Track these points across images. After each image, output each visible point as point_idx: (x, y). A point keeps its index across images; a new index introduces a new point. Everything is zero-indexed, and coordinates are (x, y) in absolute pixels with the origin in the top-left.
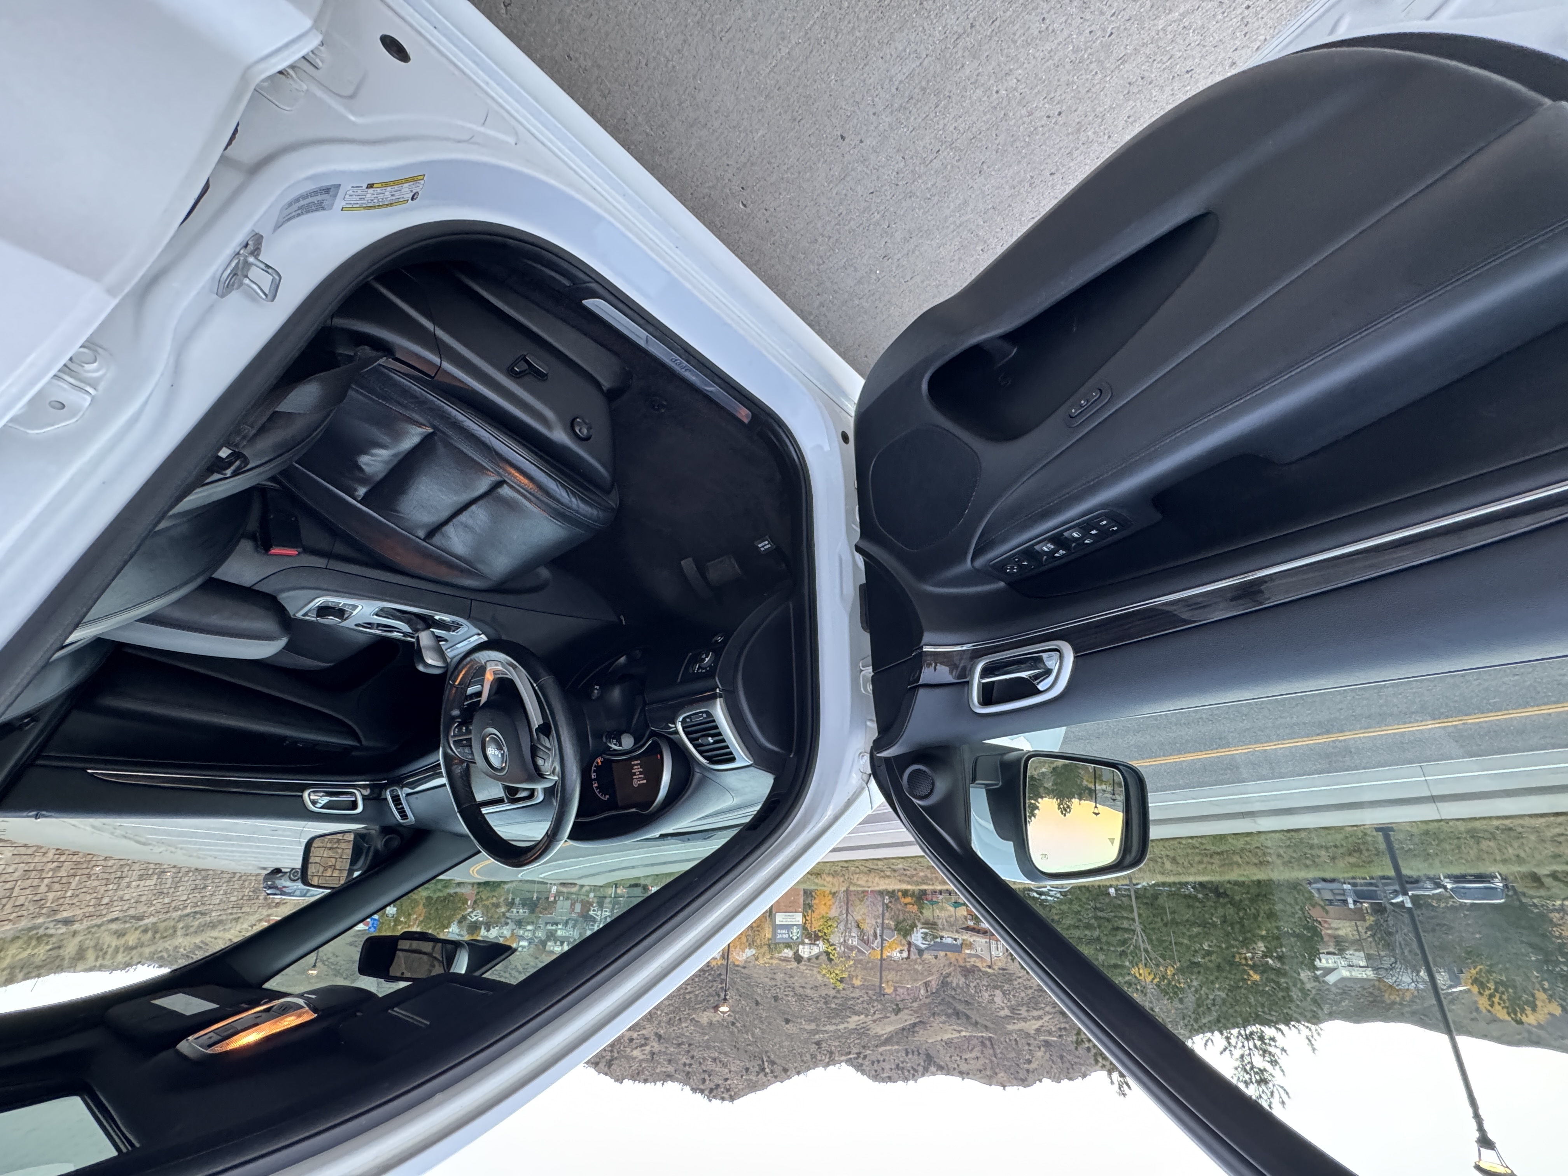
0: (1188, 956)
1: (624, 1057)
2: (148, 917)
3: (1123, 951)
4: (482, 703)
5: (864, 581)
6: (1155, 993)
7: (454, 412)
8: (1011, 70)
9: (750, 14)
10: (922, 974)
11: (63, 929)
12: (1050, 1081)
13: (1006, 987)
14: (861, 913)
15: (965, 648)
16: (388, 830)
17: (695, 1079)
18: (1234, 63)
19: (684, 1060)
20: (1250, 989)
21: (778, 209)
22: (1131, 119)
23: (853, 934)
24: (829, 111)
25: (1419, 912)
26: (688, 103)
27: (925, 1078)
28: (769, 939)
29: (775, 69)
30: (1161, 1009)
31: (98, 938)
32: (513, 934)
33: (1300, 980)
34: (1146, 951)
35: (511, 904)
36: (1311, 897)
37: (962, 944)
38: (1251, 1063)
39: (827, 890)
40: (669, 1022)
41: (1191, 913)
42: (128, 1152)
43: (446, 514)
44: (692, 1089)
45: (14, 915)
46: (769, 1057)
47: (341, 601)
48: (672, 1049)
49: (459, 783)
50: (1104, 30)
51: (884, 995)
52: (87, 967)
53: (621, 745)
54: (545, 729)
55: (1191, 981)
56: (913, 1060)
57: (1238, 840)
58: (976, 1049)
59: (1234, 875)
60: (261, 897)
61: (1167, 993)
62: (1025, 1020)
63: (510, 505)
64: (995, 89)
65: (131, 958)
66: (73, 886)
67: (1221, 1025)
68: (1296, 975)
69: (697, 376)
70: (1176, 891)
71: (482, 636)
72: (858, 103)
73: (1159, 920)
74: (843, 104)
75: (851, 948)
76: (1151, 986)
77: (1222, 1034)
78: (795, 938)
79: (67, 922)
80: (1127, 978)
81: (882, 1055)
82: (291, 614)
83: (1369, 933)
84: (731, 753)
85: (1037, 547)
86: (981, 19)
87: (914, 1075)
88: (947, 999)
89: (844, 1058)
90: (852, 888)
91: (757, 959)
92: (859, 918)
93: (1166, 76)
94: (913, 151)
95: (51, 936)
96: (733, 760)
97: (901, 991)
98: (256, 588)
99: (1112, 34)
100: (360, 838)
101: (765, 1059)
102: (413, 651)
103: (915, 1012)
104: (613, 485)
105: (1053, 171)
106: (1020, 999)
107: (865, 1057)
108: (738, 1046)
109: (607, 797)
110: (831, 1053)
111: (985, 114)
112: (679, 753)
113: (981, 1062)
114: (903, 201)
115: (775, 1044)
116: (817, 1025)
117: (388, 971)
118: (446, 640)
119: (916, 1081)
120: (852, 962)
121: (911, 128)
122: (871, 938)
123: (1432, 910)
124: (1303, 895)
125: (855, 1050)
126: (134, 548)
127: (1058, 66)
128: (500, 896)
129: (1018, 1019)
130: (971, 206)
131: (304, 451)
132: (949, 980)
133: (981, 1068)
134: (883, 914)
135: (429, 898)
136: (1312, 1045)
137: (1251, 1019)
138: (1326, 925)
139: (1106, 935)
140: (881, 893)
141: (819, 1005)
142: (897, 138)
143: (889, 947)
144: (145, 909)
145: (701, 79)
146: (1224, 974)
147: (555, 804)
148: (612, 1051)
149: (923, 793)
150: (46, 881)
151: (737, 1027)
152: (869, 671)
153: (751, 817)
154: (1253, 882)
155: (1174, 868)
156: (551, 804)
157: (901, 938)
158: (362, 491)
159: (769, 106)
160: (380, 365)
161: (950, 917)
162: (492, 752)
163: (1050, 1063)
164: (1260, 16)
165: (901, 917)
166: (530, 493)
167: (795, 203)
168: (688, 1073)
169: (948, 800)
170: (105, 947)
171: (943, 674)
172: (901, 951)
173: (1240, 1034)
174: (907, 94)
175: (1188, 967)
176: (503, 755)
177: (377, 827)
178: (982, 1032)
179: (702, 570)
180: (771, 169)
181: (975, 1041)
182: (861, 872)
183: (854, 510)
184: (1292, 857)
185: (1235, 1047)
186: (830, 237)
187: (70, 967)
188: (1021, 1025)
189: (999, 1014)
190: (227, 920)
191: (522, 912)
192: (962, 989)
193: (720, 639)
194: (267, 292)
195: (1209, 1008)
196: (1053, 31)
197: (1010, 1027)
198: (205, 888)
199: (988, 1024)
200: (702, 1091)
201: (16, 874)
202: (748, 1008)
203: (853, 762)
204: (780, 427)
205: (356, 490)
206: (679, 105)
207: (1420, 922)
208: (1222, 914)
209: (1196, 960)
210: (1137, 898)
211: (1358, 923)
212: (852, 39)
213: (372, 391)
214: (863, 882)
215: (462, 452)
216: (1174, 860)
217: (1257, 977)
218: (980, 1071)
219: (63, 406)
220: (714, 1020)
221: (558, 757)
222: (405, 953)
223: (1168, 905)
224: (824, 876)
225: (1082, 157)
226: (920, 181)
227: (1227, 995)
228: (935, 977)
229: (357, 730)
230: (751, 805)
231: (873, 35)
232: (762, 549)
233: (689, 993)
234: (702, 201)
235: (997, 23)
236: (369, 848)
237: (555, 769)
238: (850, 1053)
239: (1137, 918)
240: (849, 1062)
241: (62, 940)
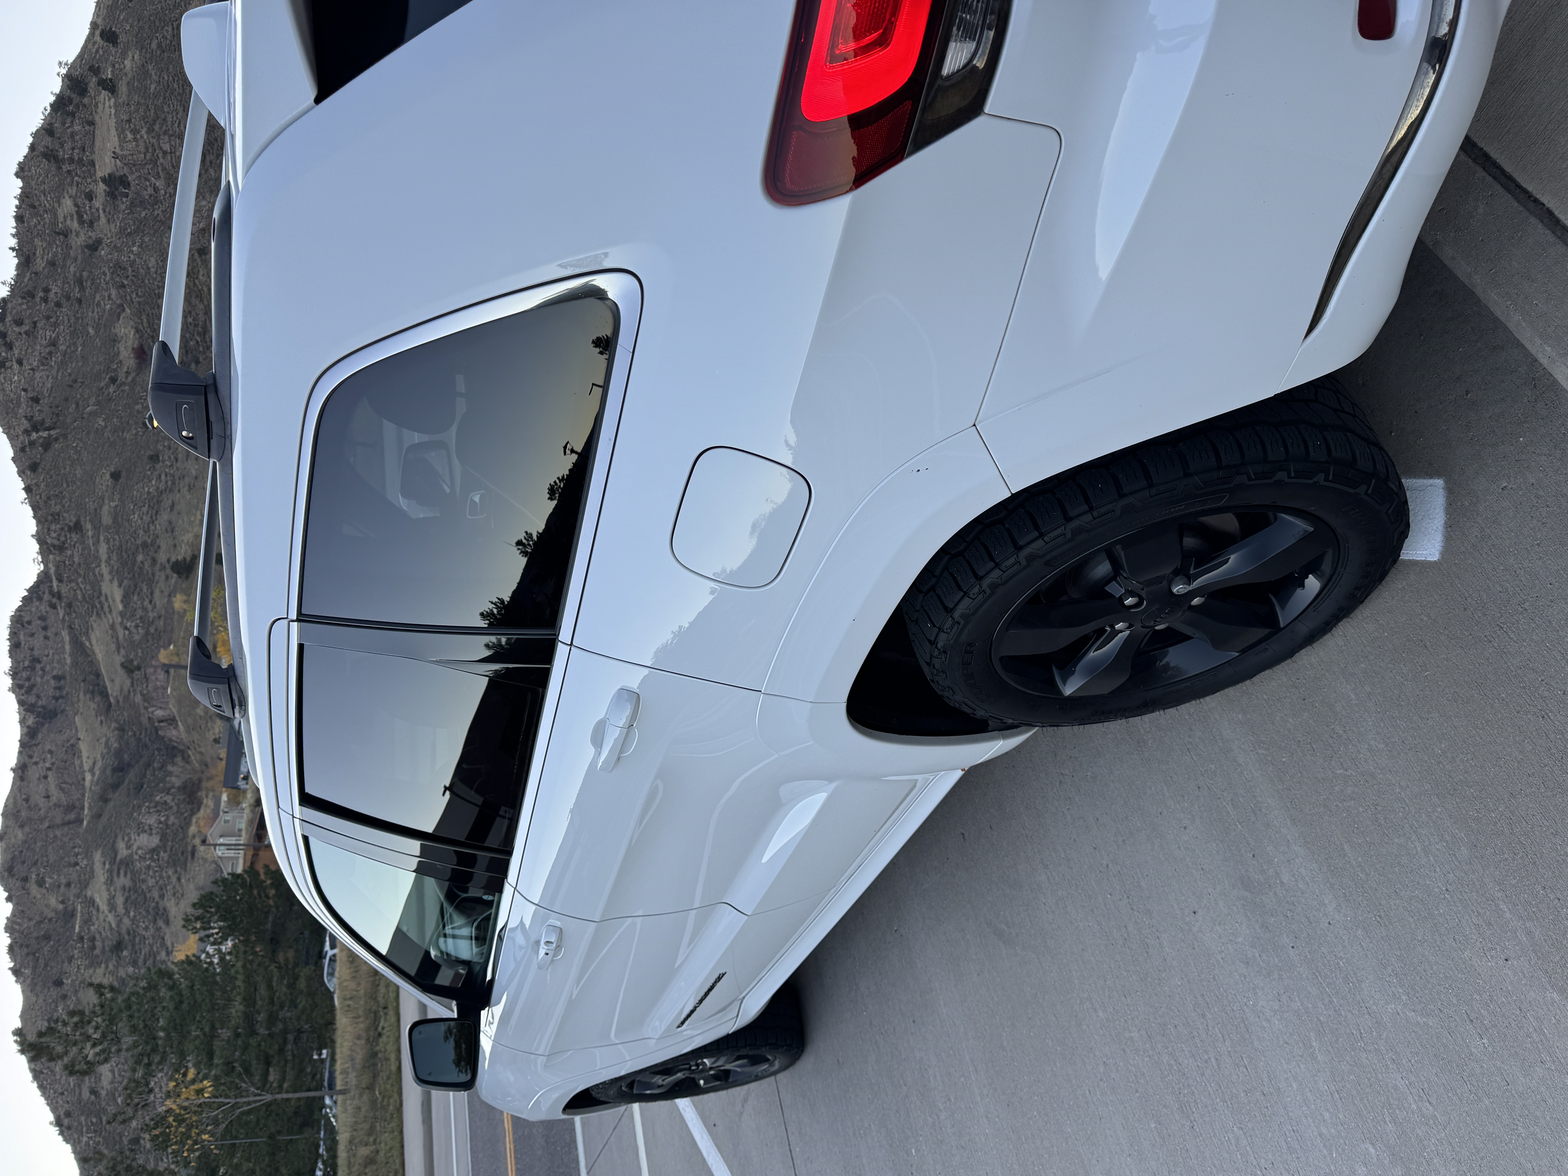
1: (62, 181)
3: (234, 1068)
12: (8, 914)
13: (164, 855)
19: (54, 289)
27: (17, 706)
34: (236, 1105)
37: (237, 788)
40: (118, 267)
46: (56, 439)
48: (72, 269)
51: (156, 646)
56: (46, 687)
58: (62, 795)
62: (110, 882)
73: (281, 1127)
81: (56, 634)
87: (20, 686)
88: (147, 754)
89: (52, 570)
101: (52, 432)
103: (126, 698)
106: (143, 877)
107: (53, 606)
108: (77, 385)
110: (60, 548)
113: (42, 802)
115: (78, 452)
116: (107, 528)
119: (12, 690)
125: (64, 590)
129: (110, 871)
132: (178, 760)
139: (259, 1045)
141: (141, 532)
151: (107, 386)
155: (359, 1159)
163: (38, 918)
168: (33, 296)
178: (90, 808)
181: (76, 795)
188: (101, 876)
189: (119, 840)
192: (163, 780)
197: (98, 857)
199: (104, 819)
210: (312, 1099)
216: (370, 1161)
218: (26, 801)
220: (121, 347)
228: (184, 735)
238: (60, 580)
239: (283, 1096)
240: (45, 578)
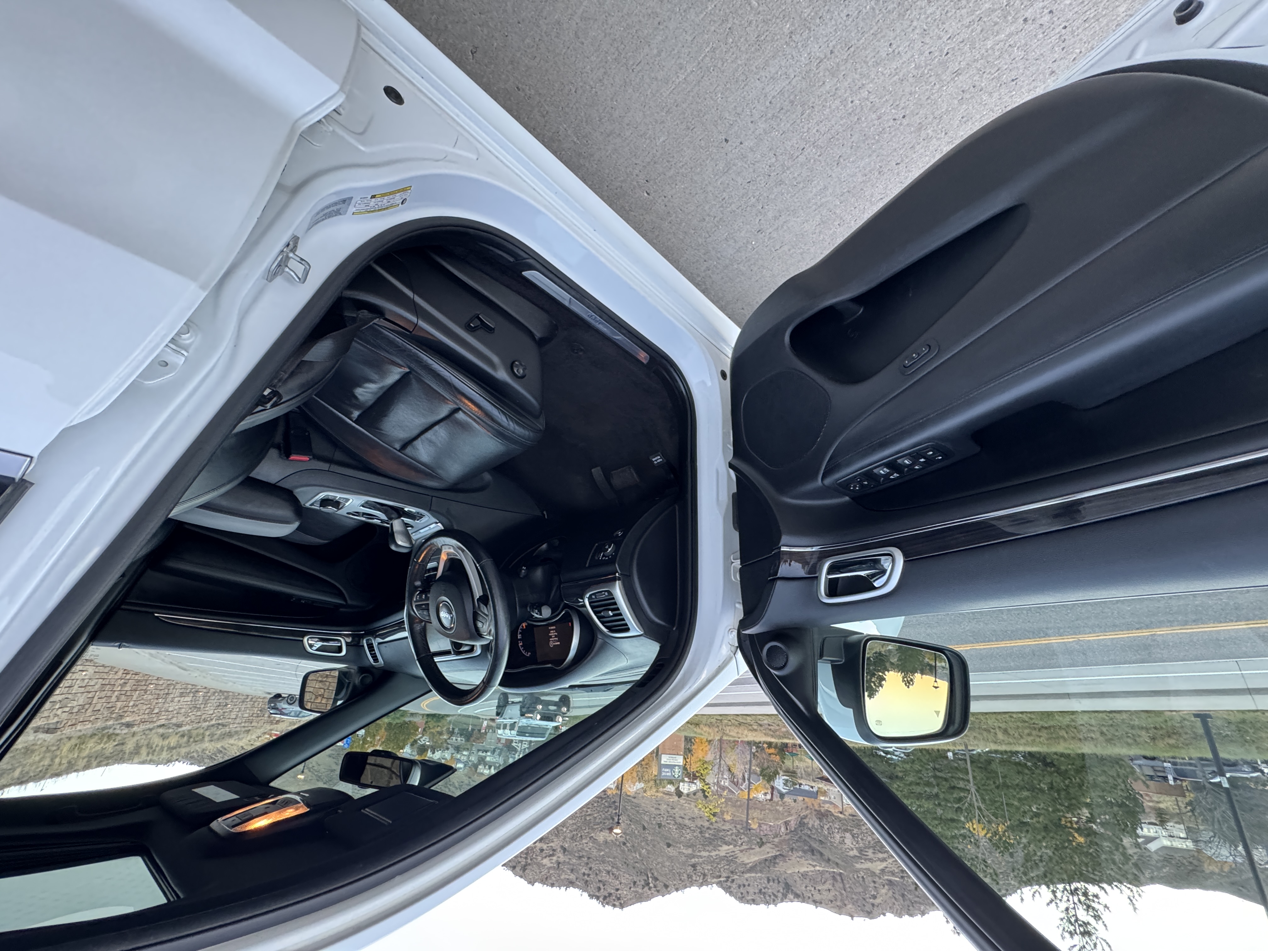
0: (1018, 817)
1: (535, 863)
2: (185, 725)
3: (958, 807)
4: (438, 576)
5: (735, 491)
6: (988, 846)
7: (425, 358)
8: (863, 85)
9: (655, 51)
10: (783, 814)
11: (126, 731)
12: (893, 915)
13: (855, 831)
14: (732, 759)
15: (814, 549)
16: (365, 670)
17: (593, 887)
18: (1053, 72)
19: (583, 870)
20: (1074, 850)
21: (674, 197)
22: (965, 119)
23: (725, 776)
24: (716, 121)
25: (1236, 792)
26: (606, 118)
27: (784, 903)
28: (655, 776)
29: (674, 91)
30: (993, 861)
31: (150, 739)
32: (452, 757)
33: (1122, 845)
34: (979, 809)
35: (452, 733)
36: (1133, 772)
37: (817, 792)
38: (1075, 915)
39: (704, 738)
40: (572, 838)
41: (1021, 778)
42: (174, 901)
43: (416, 432)
44: (589, 896)
45: (93, 717)
46: (653, 874)
47: (338, 496)
48: (574, 861)
49: (419, 638)
50: (941, 51)
51: (750, 830)
52: (141, 760)
53: (541, 615)
54: (484, 599)
55: (1020, 838)
56: (773, 887)
57: (1064, 718)
58: (828, 882)
59: (1061, 748)
60: (266, 716)
61: (999, 847)
62: (871, 860)
63: (463, 426)
64: (850, 99)
65: (172, 756)
66: (134, 698)
67: (1047, 880)
68: (1118, 841)
69: (607, 327)
70: (1007, 759)
71: (439, 524)
72: (738, 114)
73: (992, 783)
74: (727, 115)
75: (724, 788)
76: (984, 840)
77: (1048, 887)
78: (676, 776)
79: (129, 725)
80: (962, 831)
81: (747, 880)
82: (302, 503)
83: (1189, 808)
84: (626, 625)
85: (875, 471)
86: (839, 46)
87: (774, 901)
88: (804, 837)
89: (715, 880)
90: (725, 738)
91: (645, 791)
92: (730, 763)
93: (994, 84)
94: (783, 149)
95: (117, 735)
96: (627, 630)
97: (764, 827)
98: (277, 484)
99: (948, 53)
100: (343, 675)
101: (649, 876)
102: (387, 534)
103: (776, 846)
104: (541, 413)
105: (898, 162)
106: (867, 843)
107: (733, 881)
108: (627, 862)
109: (529, 653)
110: (705, 875)
111: (842, 118)
112: (586, 622)
113: (833, 893)
114: (774, 188)
115: (658, 863)
116: (694, 851)
117: (360, 780)
118: (412, 527)
119: (776, 905)
120: (723, 800)
121: (781, 132)
122: (740, 781)
123: (1250, 792)
124: (1125, 770)
125: (724, 875)
126: (205, 462)
127: (902, 80)
128: (444, 726)
129: (865, 860)
130: (830, 190)
131: (320, 388)
132: (806, 821)
133: (832, 898)
134: (750, 761)
135: (390, 724)
136: (1133, 904)
137: (1076, 877)
138: (1147, 798)
139: (944, 792)
140: (749, 743)
141: (695, 834)
142: (769, 139)
143: (756, 789)
144: (183, 718)
145: (616, 101)
146: (1051, 835)
147: (490, 658)
148: (526, 858)
149: (778, 666)
150: (116, 693)
151: (627, 847)
152: (737, 564)
153: (641, 676)
154: (1078, 755)
155: (1006, 738)
156: (487, 657)
157: (765, 782)
158: (356, 414)
159: (669, 119)
160: (374, 323)
161: (807, 767)
162: (444, 615)
163: (893, 900)
164: (1076, 34)
165: (766, 765)
166: (479, 418)
167: (688, 191)
168: (587, 881)
169: (799, 672)
170: (154, 746)
171: (796, 569)
172: (765, 794)
173: (1065, 889)
174: (778, 105)
175: (1017, 826)
176: (452, 618)
177: (356, 668)
178: (834, 868)
179: (607, 476)
180: (669, 166)
181: (827, 875)
182: (733, 725)
183: (729, 433)
184: (1114, 735)
185: (1061, 900)
186: (715, 217)
187: (129, 760)
188: (868, 865)
189: (848, 854)
190: (241, 731)
191: (459, 740)
192: (817, 830)
193: (620, 534)
194: (300, 277)
195: (1036, 864)
196: (899, 53)
197: (858, 866)
198: (226, 705)
199: (839, 861)
200: (598, 898)
201: (97, 687)
202: (636, 832)
203: (723, 637)
204: (672, 366)
205: (352, 413)
206: (599, 121)
207: (1237, 801)
208: (1049, 781)
209: (1025, 820)
210: (972, 762)
211: (1179, 799)
212: (735, 66)
213: (368, 342)
214: (733, 733)
215: (430, 386)
216: (1005, 731)
217: (1081, 840)
218: (832, 901)
219: (167, 364)
220: (609, 839)
221: (493, 622)
222: (371, 767)
223: (1000, 770)
224: (702, 726)
225: (923, 150)
226: (788, 172)
227: (1054, 853)
228: (793, 818)
229: (344, 591)
230: (641, 667)
231: (752, 62)
232: (655, 462)
233: (589, 815)
234: (615, 191)
235: (852, 49)
236: (349, 683)
237: (490, 631)
238: (720, 877)
239: (971, 780)
240: (720, 884)
241: (125, 738)
